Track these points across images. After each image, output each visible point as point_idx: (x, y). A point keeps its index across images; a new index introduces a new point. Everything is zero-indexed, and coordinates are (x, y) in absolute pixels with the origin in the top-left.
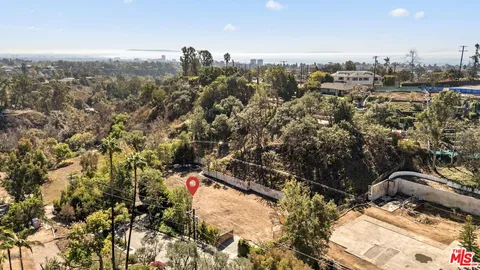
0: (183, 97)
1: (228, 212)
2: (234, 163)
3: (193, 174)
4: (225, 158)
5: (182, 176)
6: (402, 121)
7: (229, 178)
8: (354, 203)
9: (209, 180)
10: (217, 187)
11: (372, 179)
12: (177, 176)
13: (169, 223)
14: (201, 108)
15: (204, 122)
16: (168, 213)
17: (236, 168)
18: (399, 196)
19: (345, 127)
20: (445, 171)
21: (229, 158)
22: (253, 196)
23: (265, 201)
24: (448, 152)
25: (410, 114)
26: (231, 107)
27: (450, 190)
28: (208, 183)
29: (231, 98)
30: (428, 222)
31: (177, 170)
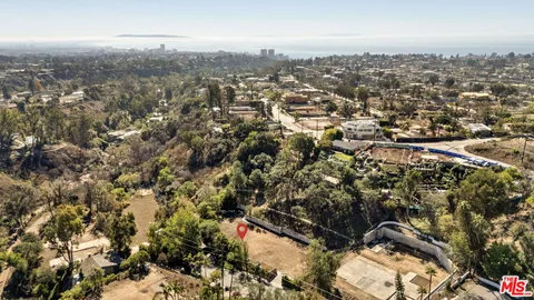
0: (220, 146)
1: (270, 253)
2: (270, 212)
3: (238, 220)
4: (262, 207)
5: (231, 221)
6: (390, 182)
7: (267, 223)
8: (354, 246)
9: (252, 225)
10: (258, 231)
11: (366, 228)
12: (226, 221)
13: (230, 262)
14: (238, 162)
15: (243, 175)
16: (230, 256)
17: (272, 215)
18: (384, 239)
19: (348, 191)
20: (414, 221)
21: (265, 207)
22: (286, 239)
23: (295, 243)
24: (417, 207)
25: (396, 175)
26: (264, 163)
27: (414, 237)
28: (252, 228)
29: (263, 154)
30: (398, 260)
31: (225, 216)
